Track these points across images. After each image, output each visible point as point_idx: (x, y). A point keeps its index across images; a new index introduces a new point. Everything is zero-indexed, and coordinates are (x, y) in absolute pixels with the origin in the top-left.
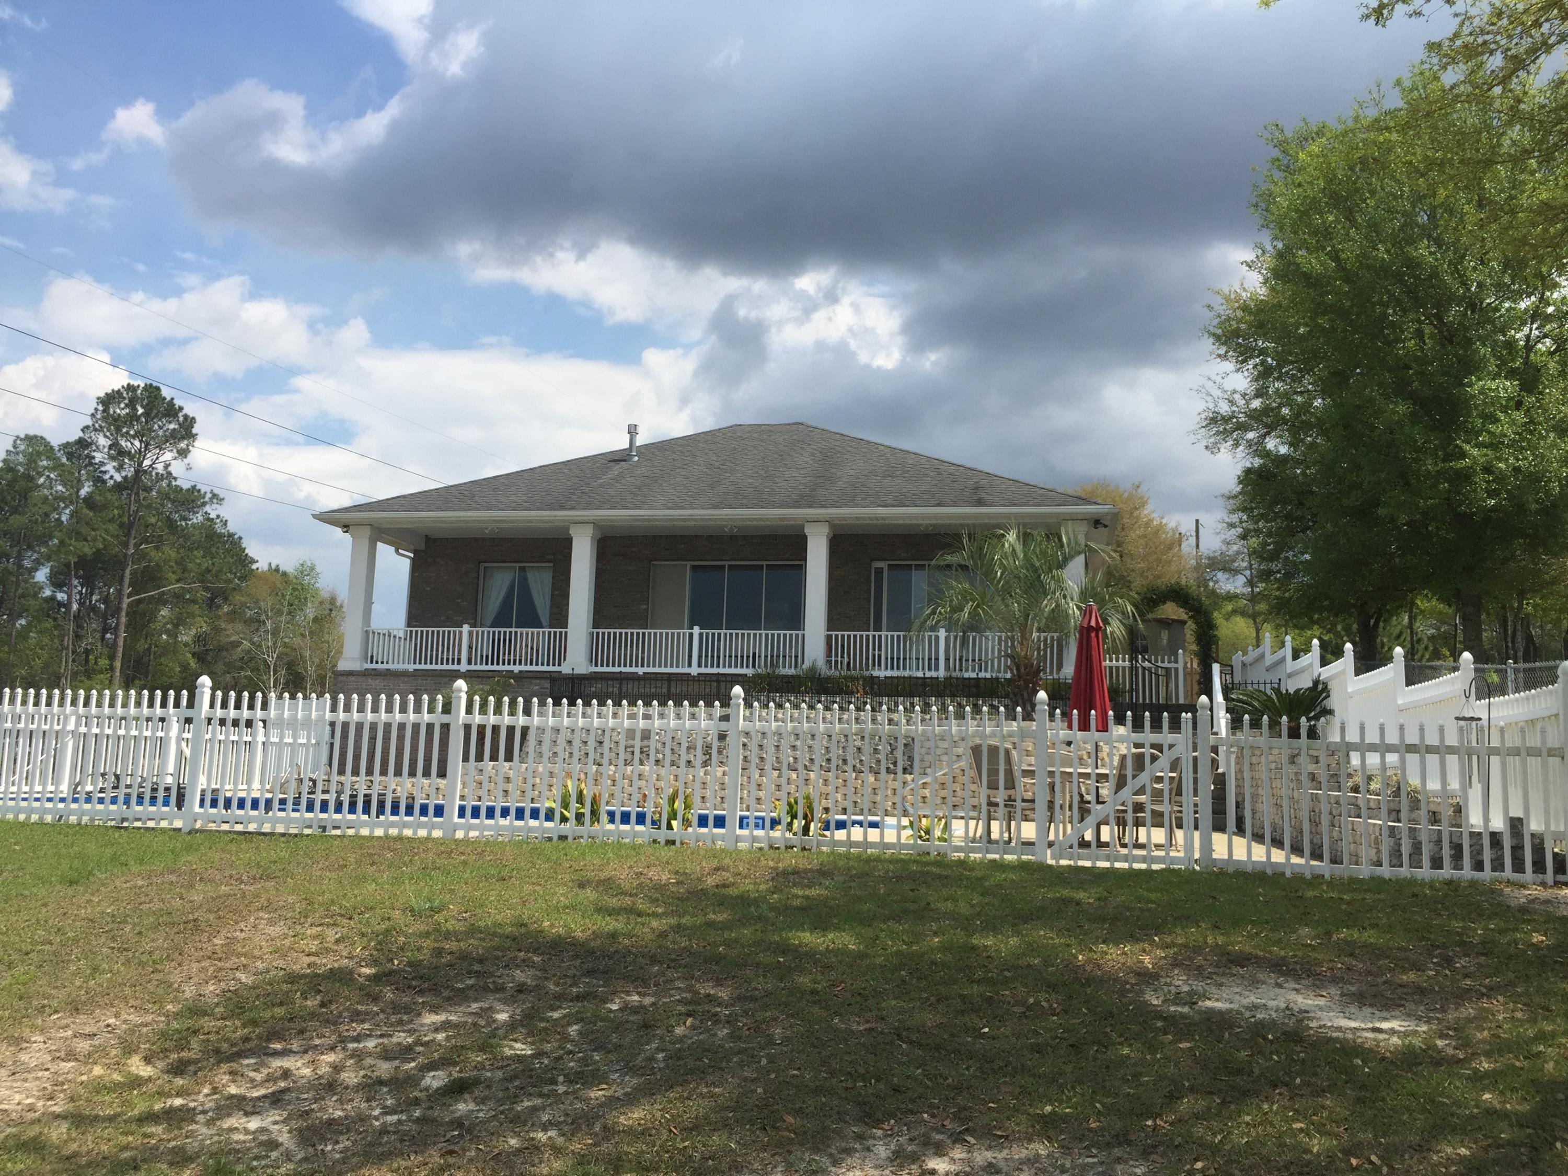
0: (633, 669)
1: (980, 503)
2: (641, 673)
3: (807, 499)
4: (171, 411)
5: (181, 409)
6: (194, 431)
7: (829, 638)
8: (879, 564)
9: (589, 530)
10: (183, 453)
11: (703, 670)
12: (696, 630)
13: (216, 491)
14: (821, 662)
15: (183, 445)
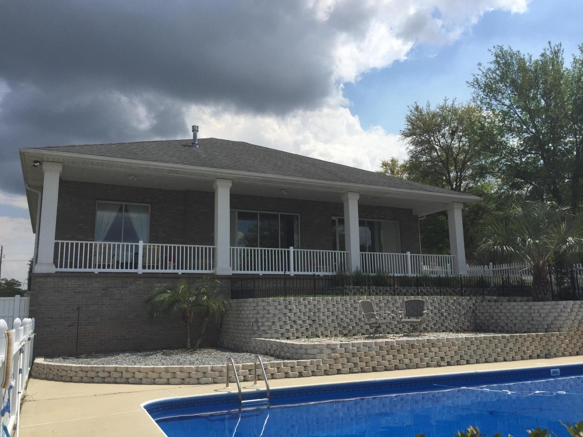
0: (256, 272)
2: (261, 274)
8: (334, 218)
11: (297, 273)
12: (292, 249)
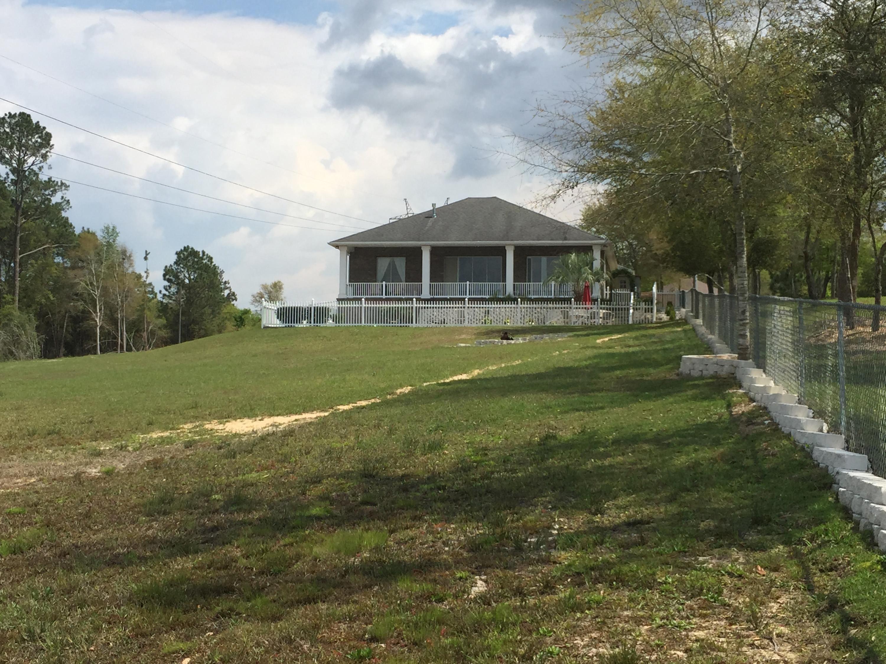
0: (446, 297)
1: (565, 239)
2: (448, 298)
3: (506, 237)
4: (38, 129)
5: (44, 128)
6: (52, 143)
7: (514, 285)
8: (530, 257)
9: (429, 248)
10: (45, 157)
11: (471, 296)
12: (468, 283)
13: (64, 181)
14: (512, 293)
15: (43, 151)
